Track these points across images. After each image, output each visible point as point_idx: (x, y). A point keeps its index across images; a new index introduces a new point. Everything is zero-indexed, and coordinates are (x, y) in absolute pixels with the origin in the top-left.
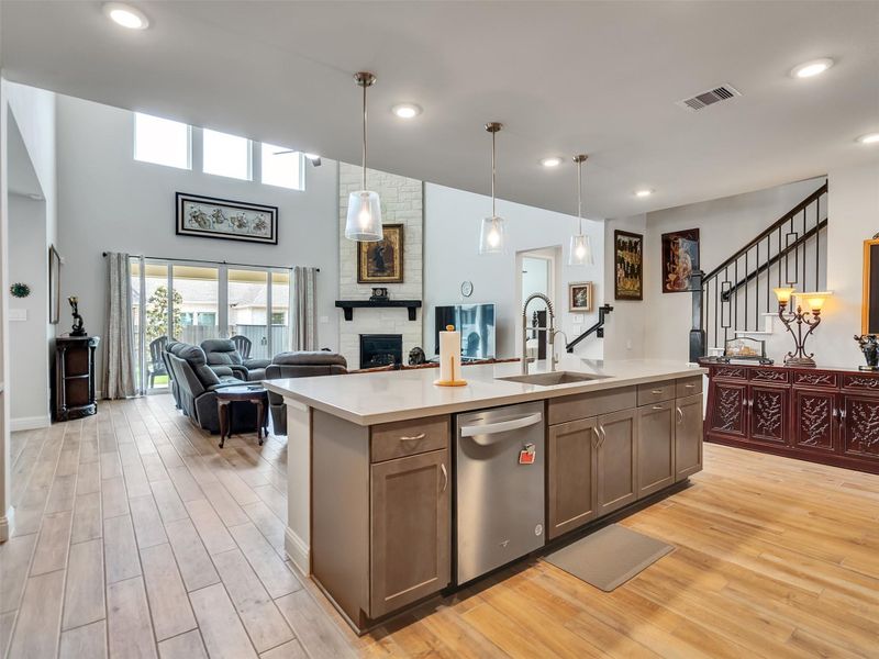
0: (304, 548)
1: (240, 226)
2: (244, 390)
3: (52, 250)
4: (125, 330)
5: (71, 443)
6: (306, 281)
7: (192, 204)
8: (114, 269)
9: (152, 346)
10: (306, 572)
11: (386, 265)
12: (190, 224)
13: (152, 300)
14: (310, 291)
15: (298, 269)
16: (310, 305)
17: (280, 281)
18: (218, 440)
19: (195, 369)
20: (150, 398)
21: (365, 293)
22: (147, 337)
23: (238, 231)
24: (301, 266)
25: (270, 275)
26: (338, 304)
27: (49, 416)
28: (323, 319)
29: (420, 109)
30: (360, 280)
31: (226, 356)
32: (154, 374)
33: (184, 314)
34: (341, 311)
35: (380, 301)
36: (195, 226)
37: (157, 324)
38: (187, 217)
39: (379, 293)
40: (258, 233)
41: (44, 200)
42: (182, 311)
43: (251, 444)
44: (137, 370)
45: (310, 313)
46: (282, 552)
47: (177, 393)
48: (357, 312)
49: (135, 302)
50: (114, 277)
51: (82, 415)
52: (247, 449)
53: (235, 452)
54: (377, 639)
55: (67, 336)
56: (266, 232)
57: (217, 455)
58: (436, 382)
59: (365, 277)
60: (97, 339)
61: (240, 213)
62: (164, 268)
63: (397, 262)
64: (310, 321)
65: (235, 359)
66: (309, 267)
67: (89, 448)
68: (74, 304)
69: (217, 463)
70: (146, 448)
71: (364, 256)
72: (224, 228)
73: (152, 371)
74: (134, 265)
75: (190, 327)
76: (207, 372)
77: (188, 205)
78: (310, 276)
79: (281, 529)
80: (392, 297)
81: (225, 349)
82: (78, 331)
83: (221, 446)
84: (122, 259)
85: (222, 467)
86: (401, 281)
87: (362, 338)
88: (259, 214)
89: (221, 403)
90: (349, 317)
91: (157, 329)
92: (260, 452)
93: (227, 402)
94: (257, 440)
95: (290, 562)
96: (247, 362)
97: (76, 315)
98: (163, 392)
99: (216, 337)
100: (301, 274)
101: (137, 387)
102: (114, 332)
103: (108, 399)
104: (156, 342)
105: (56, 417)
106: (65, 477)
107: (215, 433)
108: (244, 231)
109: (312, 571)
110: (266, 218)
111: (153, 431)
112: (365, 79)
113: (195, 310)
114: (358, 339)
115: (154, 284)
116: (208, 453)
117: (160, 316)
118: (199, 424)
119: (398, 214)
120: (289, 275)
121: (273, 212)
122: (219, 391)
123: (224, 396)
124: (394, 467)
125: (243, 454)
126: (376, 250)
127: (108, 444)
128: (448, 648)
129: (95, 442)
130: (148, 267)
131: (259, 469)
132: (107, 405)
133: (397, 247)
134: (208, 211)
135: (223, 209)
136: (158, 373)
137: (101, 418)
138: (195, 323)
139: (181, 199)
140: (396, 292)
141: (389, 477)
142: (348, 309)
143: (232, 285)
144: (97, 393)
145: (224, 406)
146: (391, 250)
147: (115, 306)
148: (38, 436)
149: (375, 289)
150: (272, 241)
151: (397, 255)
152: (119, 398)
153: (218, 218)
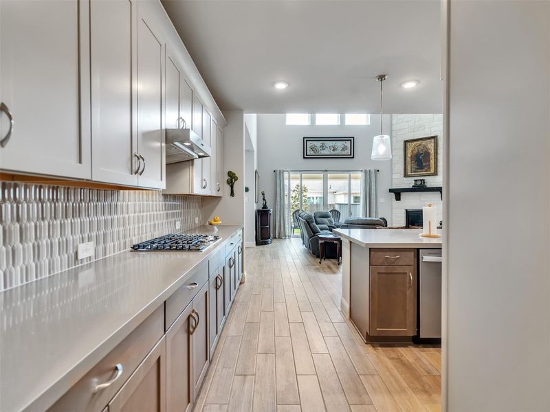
0: (347, 306)
1: (334, 150)
2: (331, 236)
3: (256, 172)
4: (282, 206)
5: (263, 254)
6: (371, 177)
7: (310, 142)
8: (278, 177)
9: (293, 214)
10: (348, 317)
11: (424, 164)
12: (310, 152)
13: (294, 191)
14: (373, 184)
15: (366, 171)
16: (373, 192)
17: (356, 178)
18: (319, 260)
19: (310, 225)
20: (292, 239)
21: (409, 183)
22: (292, 210)
23: (333, 153)
24: (368, 169)
25: (350, 176)
26: (391, 191)
27: (255, 242)
28: (381, 200)
29: (418, 82)
30: (406, 175)
31: (326, 220)
32: (294, 228)
33: (310, 198)
34: (393, 195)
35: (420, 188)
36: (312, 153)
37: (297, 203)
38: (308, 149)
39: (419, 183)
40: (344, 153)
41: (253, 151)
42: (308, 196)
43: (334, 264)
44: (287, 226)
45: (373, 197)
46: (340, 308)
47: (303, 237)
48: (403, 195)
49: (286, 192)
50: (278, 181)
51: (266, 243)
52: (332, 266)
53: (326, 266)
54: (373, 347)
55: (261, 209)
56: (347, 152)
57: (318, 267)
58: (420, 235)
59: (409, 173)
60: (272, 210)
61: (334, 143)
62: (298, 175)
63: (432, 162)
64: (373, 201)
65: (331, 222)
66: (372, 169)
67: (269, 256)
68: (263, 194)
69: (317, 270)
70: (289, 259)
71: (409, 159)
72: (326, 152)
73: (293, 226)
74: (286, 175)
75: (312, 205)
76: (314, 226)
77: (309, 143)
78: (373, 175)
79: (339, 297)
80: (428, 185)
81: (326, 216)
82: (265, 207)
83: (320, 263)
84: (281, 172)
85: (319, 271)
86: (435, 174)
87: (408, 212)
88: (344, 142)
89: (320, 242)
90: (398, 198)
91: (296, 206)
92: (338, 268)
93: (323, 242)
94: (337, 263)
95: (342, 312)
96: (337, 224)
97: (264, 199)
98: (297, 237)
99: (322, 210)
100: (367, 174)
101: (287, 234)
102: (278, 207)
103: (275, 238)
104: (295, 212)
105: (258, 244)
106: (261, 266)
107: (318, 257)
108: (336, 153)
109: (350, 317)
110: (348, 144)
111: (293, 253)
112: (382, 78)
113: (315, 196)
114: (404, 212)
115: (294, 183)
116: (314, 265)
117: (298, 199)
118: (311, 252)
119: (433, 130)
120: (360, 175)
121: (351, 140)
122: (320, 236)
123: (322, 238)
124: (382, 269)
125: (329, 267)
126: (417, 155)
127: (275, 256)
128: (408, 361)
129: (270, 255)
130: (291, 175)
131: (336, 275)
132: (275, 240)
133: (432, 152)
134: (318, 144)
135: (325, 142)
136: (295, 227)
137: (273, 245)
138: (315, 203)
139: (306, 140)
140: (431, 182)
141: (379, 273)
142: (398, 193)
143: (330, 182)
144: (272, 235)
145: (321, 243)
146: (427, 154)
147: (278, 195)
148: (252, 250)
149: (416, 181)
150: (351, 156)
151: (432, 157)
152: (280, 238)
153: (323, 147)
